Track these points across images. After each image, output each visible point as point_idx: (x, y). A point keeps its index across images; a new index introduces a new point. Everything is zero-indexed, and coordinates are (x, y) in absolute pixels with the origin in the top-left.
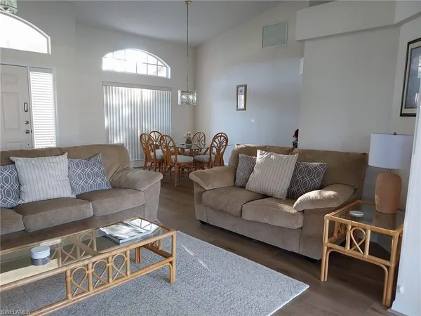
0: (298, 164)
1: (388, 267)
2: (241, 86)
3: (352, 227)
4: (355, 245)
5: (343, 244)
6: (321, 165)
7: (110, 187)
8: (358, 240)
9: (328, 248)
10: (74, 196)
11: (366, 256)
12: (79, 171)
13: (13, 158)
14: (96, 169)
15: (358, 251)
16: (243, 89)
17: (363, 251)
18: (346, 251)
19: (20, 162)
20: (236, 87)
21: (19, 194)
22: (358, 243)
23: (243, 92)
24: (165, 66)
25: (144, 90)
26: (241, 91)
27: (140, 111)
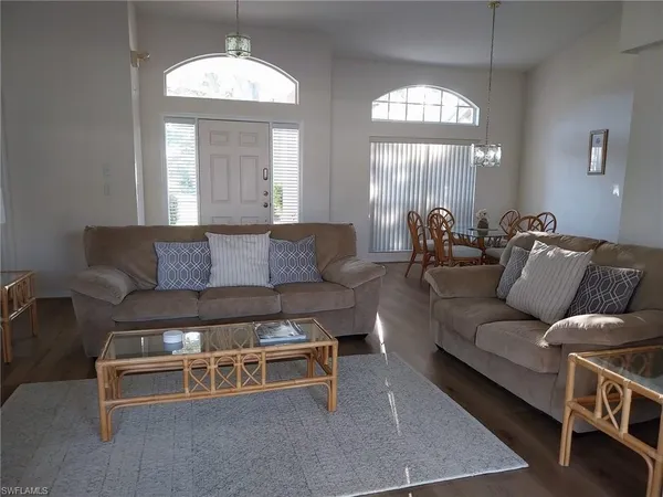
0: (593, 269)
1: (653, 461)
2: (596, 132)
3: (607, 379)
4: (607, 413)
5: (592, 408)
6: (629, 273)
7: (318, 279)
8: (613, 406)
9: (572, 412)
10: (269, 286)
11: (622, 432)
12: (280, 255)
13: (207, 234)
14: (302, 255)
15: (612, 423)
16: (601, 137)
17: (619, 425)
18: (595, 420)
19: (213, 238)
20: (589, 135)
21: (208, 276)
22: (612, 410)
23: (602, 142)
24: (471, 106)
25: (431, 146)
26: (598, 141)
27: (425, 177)
